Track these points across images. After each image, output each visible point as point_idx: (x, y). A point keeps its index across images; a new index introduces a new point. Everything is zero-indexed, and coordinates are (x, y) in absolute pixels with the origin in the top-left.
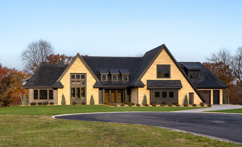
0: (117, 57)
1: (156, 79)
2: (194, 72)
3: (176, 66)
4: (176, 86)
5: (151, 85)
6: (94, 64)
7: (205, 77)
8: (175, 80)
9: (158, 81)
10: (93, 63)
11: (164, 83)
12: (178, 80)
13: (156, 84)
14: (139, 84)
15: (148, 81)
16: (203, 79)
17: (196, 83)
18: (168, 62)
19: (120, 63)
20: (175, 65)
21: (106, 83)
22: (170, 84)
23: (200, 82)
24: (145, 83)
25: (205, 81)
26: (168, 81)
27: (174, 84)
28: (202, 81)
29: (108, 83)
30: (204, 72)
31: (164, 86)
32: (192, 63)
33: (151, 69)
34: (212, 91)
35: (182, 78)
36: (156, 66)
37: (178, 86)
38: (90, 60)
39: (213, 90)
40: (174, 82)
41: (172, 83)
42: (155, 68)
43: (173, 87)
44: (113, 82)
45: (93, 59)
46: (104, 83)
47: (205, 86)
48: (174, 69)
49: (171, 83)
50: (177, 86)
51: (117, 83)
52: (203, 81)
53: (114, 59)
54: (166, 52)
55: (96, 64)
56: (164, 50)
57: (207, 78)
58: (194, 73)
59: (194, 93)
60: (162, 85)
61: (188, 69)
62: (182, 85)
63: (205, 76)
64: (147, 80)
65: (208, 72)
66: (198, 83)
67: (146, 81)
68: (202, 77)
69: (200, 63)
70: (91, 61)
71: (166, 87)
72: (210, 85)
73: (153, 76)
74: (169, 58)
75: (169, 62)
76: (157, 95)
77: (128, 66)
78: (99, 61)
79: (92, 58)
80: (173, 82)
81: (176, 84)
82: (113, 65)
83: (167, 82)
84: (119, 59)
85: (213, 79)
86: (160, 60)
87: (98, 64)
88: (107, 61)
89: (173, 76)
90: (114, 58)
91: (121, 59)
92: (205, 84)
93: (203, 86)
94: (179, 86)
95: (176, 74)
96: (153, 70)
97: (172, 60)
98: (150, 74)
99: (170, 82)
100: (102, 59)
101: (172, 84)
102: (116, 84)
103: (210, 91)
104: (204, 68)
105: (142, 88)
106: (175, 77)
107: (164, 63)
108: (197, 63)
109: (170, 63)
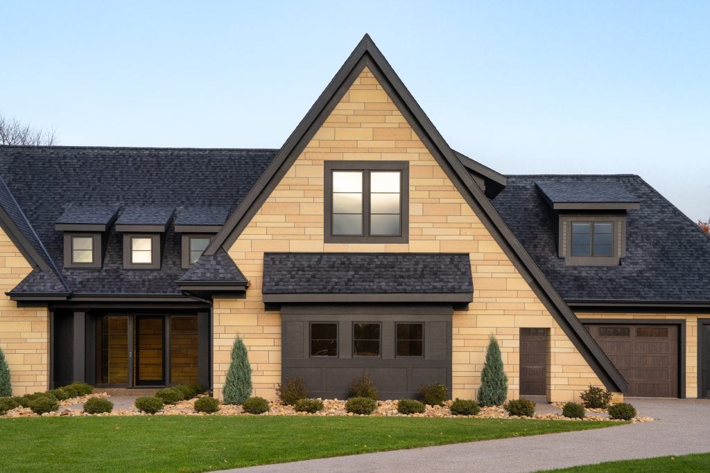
0: (194, 150)
1: (320, 250)
2: (593, 222)
3: (440, 172)
4: (435, 288)
5: (281, 280)
6: (58, 184)
7: (656, 250)
8: (437, 251)
9: (334, 259)
10: (55, 178)
11: (368, 270)
12: (452, 255)
13: (313, 276)
14: (208, 275)
15: (272, 260)
16: (645, 261)
17: (601, 278)
18: (391, 144)
19: (203, 180)
20: (435, 163)
21: (88, 280)
22: (402, 277)
23: (624, 278)
24: (251, 269)
25: (651, 269)
26: (391, 259)
27: (422, 276)
28: (638, 268)
29: (103, 279)
30: (653, 225)
31: (359, 285)
32: (594, 178)
33: (290, 187)
34: (691, 324)
35: (476, 240)
36: (322, 168)
37: (450, 285)
38: (47, 165)
39: (698, 319)
40: (425, 267)
41: (415, 270)
42: (312, 182)
43: (417, 292)
44: (130, 273)
45: (65, 157)
46: (78, 280)
47: (651, 297)
48: (429, 189)
49: (408, 270)
50: (438, 285)
51: (150, 280)
52: (641, 272)
53: (178, 156)
54: (380, 87)
55: (69, 181)
56: (370, 75)
57: (665, 254)
58: (593, 225)
59: (552, 332)
60: (350, 280)
61: (556, 207)
62: (471, 284)
63: (655, 245)
64: (266, 254)
65: (675, 223)
66: (611, 280)
67: (261, 262)
68: (640, 251)
69: (638, 177)
70: (51, 166)
71: (373, 292)
72: (680, 290)
73: (301, 231)
74: (402, 119)
75: (400, 144)
76: (323, 340)
77: (237, 192)
78: (91, 166)
79: (62, 153)
80: (420, 266)
81: (435, 274)
82: (158, 187)
83: (385, 267)
84: (203, 157)
85: (698, 258)
86: (345, 134)
87: (81, 183)
88: (136, 169)
89: (425, 232)
90: (176, 152)
91: (210, 161)
92: (650, 286)
93: (639, 295)
94: (453, 287)
95: (443, 219)
96: (301, 194)
97: (415, 136)
98: (282, 218)
99: (406, 264)
100: (114, 157)
101: (409, 277)
102: (144, 281)
103: (680, 327)
104: (655, 202)
105: (238, 304)
106: (433, 238)
107: (369, 151)
108: (618, 177)
109: (405, 151)
